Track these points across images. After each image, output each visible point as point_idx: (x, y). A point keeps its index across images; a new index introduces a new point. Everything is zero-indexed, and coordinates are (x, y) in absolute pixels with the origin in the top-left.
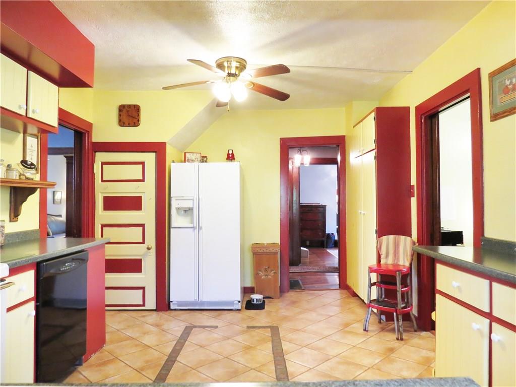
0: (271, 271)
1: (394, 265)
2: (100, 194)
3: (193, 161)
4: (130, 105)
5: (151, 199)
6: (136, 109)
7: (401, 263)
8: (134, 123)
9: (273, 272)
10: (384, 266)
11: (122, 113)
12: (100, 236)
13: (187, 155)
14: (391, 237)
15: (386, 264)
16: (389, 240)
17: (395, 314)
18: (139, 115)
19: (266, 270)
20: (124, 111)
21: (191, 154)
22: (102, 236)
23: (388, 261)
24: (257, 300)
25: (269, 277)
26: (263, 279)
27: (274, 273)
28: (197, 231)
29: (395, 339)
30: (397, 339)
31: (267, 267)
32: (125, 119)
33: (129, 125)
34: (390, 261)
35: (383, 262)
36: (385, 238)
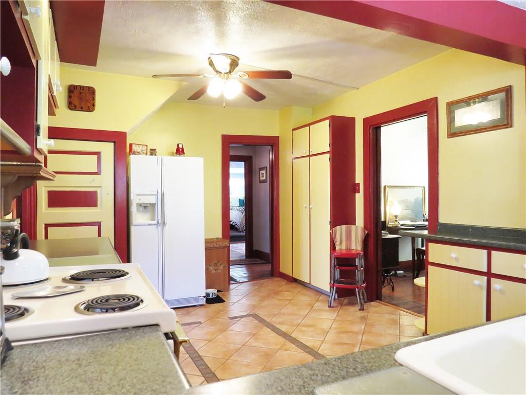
0: (221, 265)
1: (347, 250)
2: (43, 188)
3: (139, 153)
4: (83, 87)
5: (108, 194)
6: (91, 91)
7: (354, 247)
8: (88, 107)
9: (222, 266)
10: (339, 251)
11: (72, 95)
12: (44, 238)
13: (134, 147)
14: (344, 227)
15: (341, 250)
16: (341, 229)
17: (357, 289)
18: (94, 99)
19: (216, 265)
20: (76, 92)
21: (137, 146)
22: (46, 237)
23: (341, 247)
24: (213, 294)
25: (219, 271)
26: (213, 273)
27: (224, 266)
28: (160, 228)
29: (358, 310)
30: (360, 310)
31: (216, 262)
32: (76, 102)
33: (82, 109)
34: (344, 247)
35: (337, 248)
36: (338, 228)
